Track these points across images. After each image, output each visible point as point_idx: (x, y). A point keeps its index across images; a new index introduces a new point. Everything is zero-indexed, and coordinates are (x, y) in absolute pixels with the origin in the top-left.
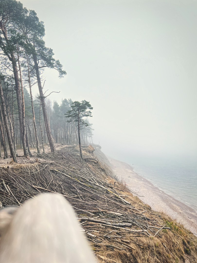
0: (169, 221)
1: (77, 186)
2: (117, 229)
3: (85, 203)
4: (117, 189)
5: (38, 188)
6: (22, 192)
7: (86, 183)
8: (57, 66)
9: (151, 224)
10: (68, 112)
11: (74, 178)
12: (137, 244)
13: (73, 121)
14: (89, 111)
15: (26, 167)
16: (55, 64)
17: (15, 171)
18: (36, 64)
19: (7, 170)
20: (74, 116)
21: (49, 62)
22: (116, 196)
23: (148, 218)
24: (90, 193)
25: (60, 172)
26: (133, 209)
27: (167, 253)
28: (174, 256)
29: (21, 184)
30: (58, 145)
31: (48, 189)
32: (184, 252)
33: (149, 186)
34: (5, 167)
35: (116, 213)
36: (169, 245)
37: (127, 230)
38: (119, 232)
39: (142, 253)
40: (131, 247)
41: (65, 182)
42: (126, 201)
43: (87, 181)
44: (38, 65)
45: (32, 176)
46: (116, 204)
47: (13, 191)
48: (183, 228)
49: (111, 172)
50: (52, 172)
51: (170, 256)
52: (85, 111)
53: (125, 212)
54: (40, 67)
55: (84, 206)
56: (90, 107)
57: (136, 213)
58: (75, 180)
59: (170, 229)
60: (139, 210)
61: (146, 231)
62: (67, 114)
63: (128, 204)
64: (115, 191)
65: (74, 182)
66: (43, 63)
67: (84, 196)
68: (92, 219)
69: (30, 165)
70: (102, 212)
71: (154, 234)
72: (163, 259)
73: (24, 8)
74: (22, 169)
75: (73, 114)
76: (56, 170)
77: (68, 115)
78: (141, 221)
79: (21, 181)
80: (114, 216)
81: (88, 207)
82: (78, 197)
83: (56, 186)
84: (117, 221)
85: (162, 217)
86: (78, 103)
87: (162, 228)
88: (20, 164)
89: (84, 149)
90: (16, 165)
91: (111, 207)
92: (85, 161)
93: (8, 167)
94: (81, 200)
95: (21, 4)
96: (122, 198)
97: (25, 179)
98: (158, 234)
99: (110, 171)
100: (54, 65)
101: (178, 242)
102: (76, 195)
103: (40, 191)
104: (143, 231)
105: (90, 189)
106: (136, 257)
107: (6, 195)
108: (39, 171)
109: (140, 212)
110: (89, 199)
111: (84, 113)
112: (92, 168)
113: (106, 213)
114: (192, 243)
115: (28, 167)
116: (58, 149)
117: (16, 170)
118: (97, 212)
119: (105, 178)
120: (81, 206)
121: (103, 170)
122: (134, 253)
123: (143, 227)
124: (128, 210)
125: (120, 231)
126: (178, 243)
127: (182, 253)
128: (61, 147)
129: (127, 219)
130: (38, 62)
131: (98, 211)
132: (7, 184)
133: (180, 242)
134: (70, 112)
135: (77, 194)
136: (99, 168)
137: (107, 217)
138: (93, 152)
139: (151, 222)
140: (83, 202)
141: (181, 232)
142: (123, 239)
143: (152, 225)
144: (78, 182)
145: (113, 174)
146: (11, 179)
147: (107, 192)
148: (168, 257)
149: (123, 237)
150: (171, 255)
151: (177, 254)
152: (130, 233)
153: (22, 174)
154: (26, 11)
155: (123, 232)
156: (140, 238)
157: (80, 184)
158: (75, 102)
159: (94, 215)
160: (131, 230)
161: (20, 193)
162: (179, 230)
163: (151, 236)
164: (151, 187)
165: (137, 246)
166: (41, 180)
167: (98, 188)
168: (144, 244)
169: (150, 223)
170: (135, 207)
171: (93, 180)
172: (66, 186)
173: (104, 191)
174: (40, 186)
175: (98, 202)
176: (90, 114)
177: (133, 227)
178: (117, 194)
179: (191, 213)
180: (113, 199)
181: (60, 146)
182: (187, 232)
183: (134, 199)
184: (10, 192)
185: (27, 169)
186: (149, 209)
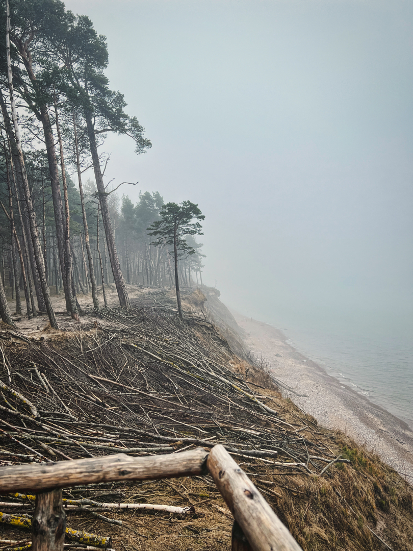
0: (350, 448)
1: (173, 376)
2: (249, 460)
3: (189, 409)
4: (251, 384)
5: (99, 380)
6: (70, 387)
7: (190, 371)
8: (133, 129)
9: (315, 452)
10: (154, 224)
11: (167, 360)
12: (286, 488)
13: (165, 242)
14: (196, 224)
15: (75, 337)
16: (128, 125)
17: (54, 346)
18: (90, 126)
19: (41, 343)
20: (166, 233)
21: (117, 122)
22: (248, 397)
23: (310, 441)
24: (199, 390)
25: (141, 348)
26: (282, 424)
27: (342, 507)
28: (357, 512)
29: (67, 372)
30: (132, 289)
31: (118, 382)
32: (375, 506)
33: (319, 375)
34: (35, 337)
35: (248, 431)
36: (347, 492)
37: (269, 463)
38: (254, 466)
39: (296, 504)
40: (274, 494)
41: (150, 368)
42: (268, 408)
43: (194, 368)
44: (95, 128)
45: (88, 357)
46: (248, 413)
47: (53, 384)
48: (379, 462)
49: (240, 346)
50: (125, 349)
51: (348, 512)
52: (189, 223)
53: (265, 430)
54: (99, 132)
55: (188, 416)
56: (199, 215)
57: (287, 432)
58: (171, 364)
59: (350, 463)
60: (293, 425)
61: (304, 464)
62: (152, 229)
63: (272, 413)
64: (247, 388)
65: (168, 368)
66: (105, 124)
67: (188, 396)
68: (203, 440)
69: (82, 334)
70: (222, 428)
71: (319, 472)
72: (334, 517)
73: (66, 12)
74: (68, 342)
75: (163, 229)
76: (132, 345)
77: (154, 231)
78: (295, 446)
79: (67, 365)
80: (245, 435)
81: (196, 418)
82: (175, 399)
83: (133, 376)
84: (249, 446)
85: (338, 440)
86: (174, 206)
87: (335, 460)
88: (63, 333)
89: (184, 297)
90: (57, 334)
91: (239, 418)
92: (188, 324)
93: (42, 339)
94: (181, 405)
95: (61, 5)
96: (261, 401)
97: (75, 362)
98: (327, 471)
99: (237, 342)
100: (126, 127)
101: (365, 487)
102: (172, 394)
103: (104, 384)
104: (298, 466)
105: (199, 382)
106: (283, 510)
107: (42, 393)
108: (100, 346)
109: (294, 430)
110: (197, 403)
111: (187, 227)
112: (202, 339)
113: (228, 430)
114: (392, 490)
115: (79, 337)
116: (132, 297)
117: (57, 345)
118: (212, 428)
119: (228, 360)
120: (181, 416)
121: (224, 343)
122: (281, 504)
123: (299, 458)
124: (272, 425)
125: (256, 465)
126: (365, 489)
127: (372, 507)
128: (137, 292)
129: (270, 443)
130: (95, 122)
131: (214, 426)
132: (41, 371)
133: (369, 488)
134: (157, 224)
135: (174, 393)
136: (215, 340)
137: (232, 437)
138: (202, 303)
139: (315, 450)
140: (186, 409)
141: (371, 469)
142: (260, 479)
143: (317, 455)
144: (175, 369)
145: (245, 348)
146: (48, 362)
147: (232, 390)
148: (343, 514)
149: (260, 474)
150: (351, 510)
151: (361, 510)
152: (273, 469)
153: (69, 351)
154: (71, 18)
155: (260, 466)
156: (291, 478)
157: (180, 373)
158: (169, 205)
159: (206, 434)
160: (276, 463)
161: (66, 389)
162: (368, 465)
163: (313, 474)
164: (322, 376)
165: (286, 492)
166: (104, 364)
167: (214, 382)
168: (299, 489)
169: (312, 451)
170: (286, 419)
171: (205, 366)
172: (152, 377)
173: (226, 388)
174: (104, 376)
175: (214, 409)
176: (198, 229)
177: (280, 457)
178: (251, 394)
179: (403, 432)
180: (243, 402)
181: (136, 290)
182: (386, 469)
183: (284, 404)
184: (49, 388)
185: (77, 341)
186: (313, 423)
